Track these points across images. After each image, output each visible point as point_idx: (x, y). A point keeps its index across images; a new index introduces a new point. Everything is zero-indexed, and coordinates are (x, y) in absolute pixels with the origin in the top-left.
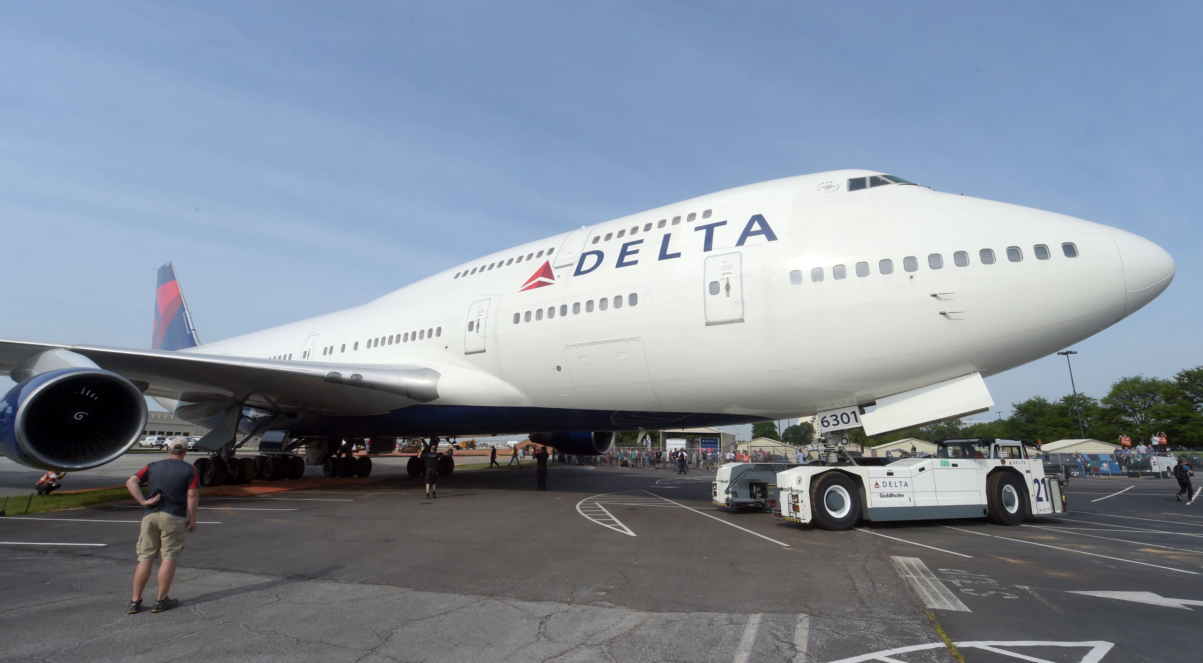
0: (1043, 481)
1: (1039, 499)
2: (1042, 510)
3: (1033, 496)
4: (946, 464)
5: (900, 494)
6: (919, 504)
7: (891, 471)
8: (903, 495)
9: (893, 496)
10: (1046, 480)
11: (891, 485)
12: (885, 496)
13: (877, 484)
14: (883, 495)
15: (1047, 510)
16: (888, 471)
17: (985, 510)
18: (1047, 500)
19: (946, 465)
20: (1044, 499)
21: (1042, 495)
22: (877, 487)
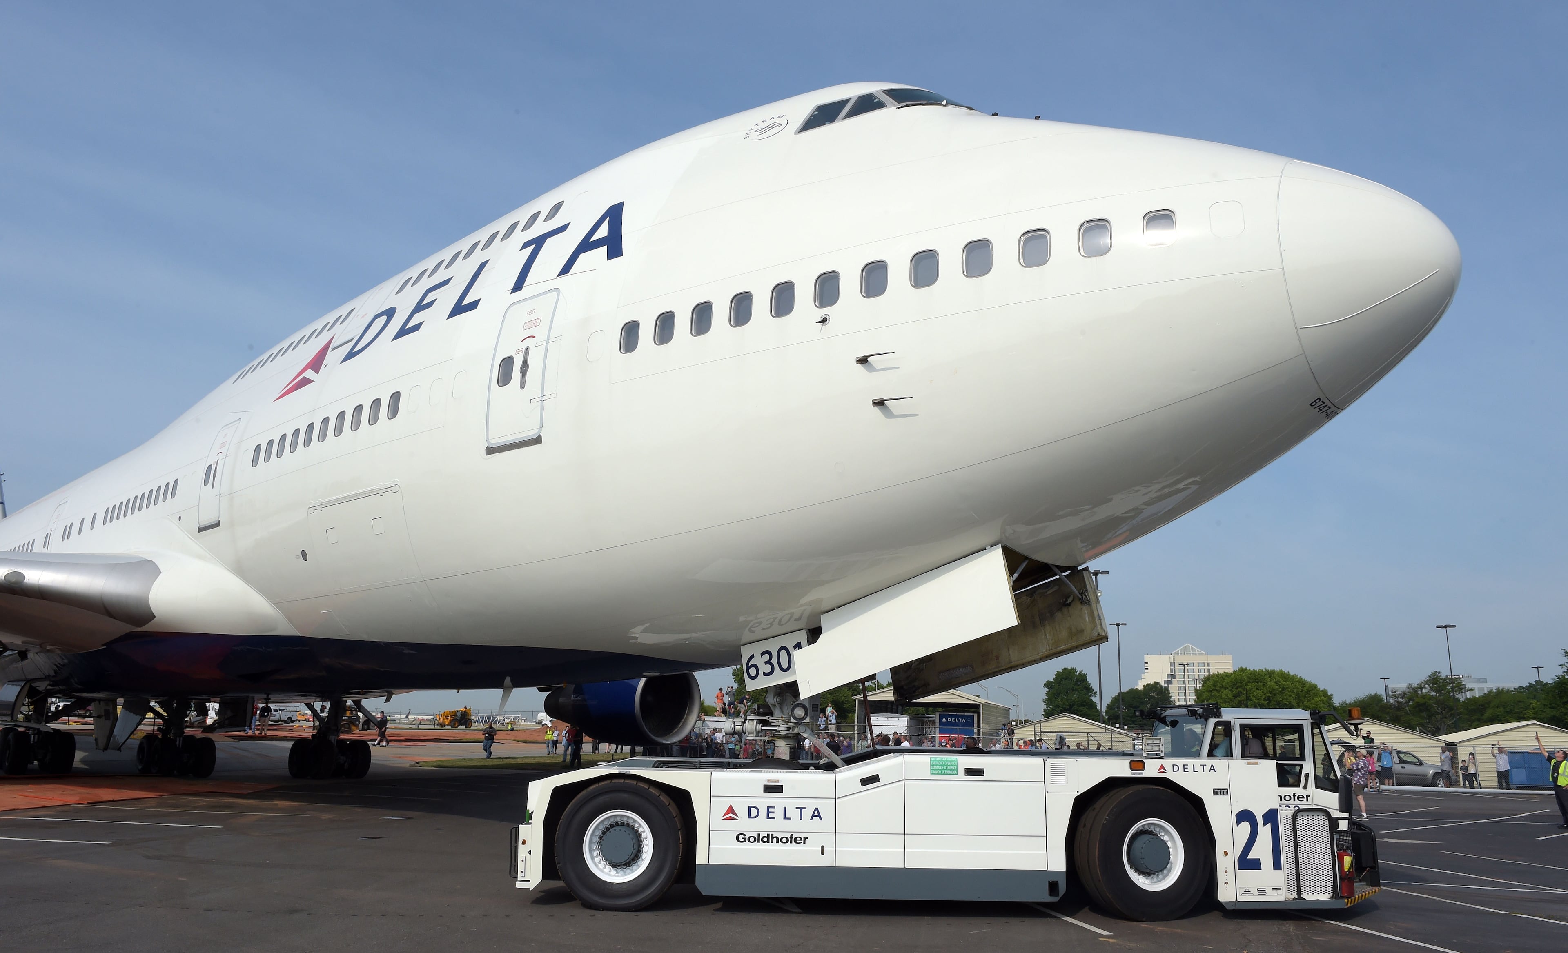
0: (1271, 817)
1: (1247, 863)
2: (1254, 891)
3: (1226, 854)
4: (948, 768)
5: (794, 837)
6: (844, 862)
7: (778, 781)
8: (805, 839)
9: (775, 840)
10: (1285, 815)
11: (771, 815)
12: (752, 839)
13: (731, 810)
14: (747, 837)
15: (1269, 891)
16: (769, 781)
17: (1053, 887)
18: (1277, 866)
19: (947, 772)
20: (1267, 861)
21: (1262, 850)
22: (731, 818)
